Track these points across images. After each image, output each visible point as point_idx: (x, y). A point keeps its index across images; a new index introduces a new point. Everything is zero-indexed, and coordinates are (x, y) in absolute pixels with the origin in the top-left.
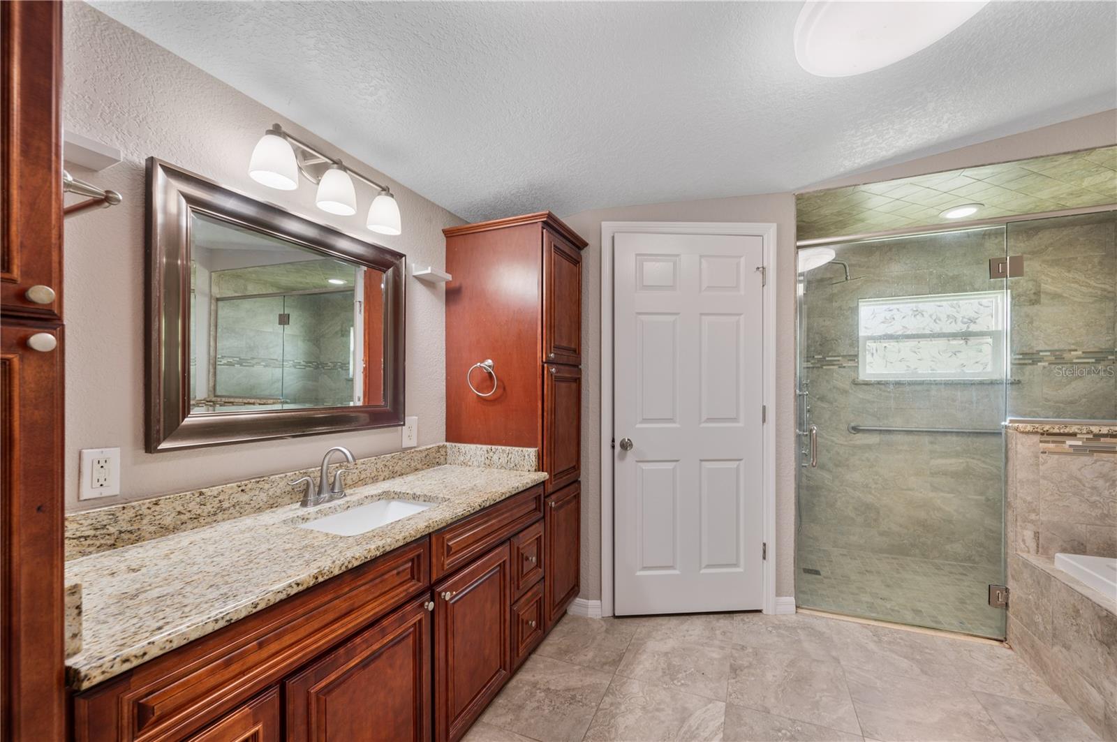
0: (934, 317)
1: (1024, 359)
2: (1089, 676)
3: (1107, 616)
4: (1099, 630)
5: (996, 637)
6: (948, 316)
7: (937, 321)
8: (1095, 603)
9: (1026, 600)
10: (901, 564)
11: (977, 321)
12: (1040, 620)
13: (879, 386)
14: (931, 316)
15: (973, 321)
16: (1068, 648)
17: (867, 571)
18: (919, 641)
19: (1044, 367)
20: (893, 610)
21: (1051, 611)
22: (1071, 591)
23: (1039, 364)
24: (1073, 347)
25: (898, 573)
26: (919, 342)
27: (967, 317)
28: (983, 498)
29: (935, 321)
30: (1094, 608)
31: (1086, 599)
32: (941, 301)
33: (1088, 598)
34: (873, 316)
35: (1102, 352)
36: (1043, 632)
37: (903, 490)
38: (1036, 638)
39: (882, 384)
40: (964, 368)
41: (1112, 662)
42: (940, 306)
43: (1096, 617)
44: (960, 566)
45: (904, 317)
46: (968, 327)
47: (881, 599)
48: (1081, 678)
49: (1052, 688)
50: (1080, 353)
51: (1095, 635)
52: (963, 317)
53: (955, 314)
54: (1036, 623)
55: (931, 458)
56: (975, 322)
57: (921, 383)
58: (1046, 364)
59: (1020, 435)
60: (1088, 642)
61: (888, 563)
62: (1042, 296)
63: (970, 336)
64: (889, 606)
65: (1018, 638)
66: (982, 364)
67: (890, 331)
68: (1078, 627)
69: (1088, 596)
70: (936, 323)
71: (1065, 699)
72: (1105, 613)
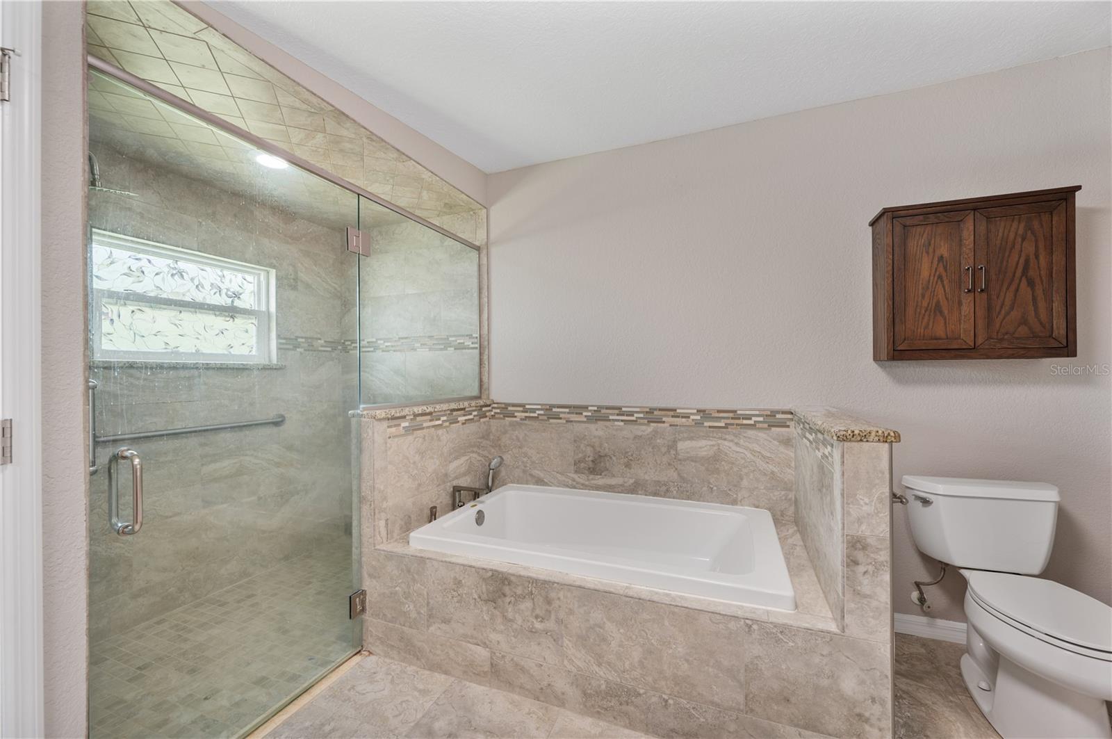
0: (196, 282)
1: (286, 344)
2: (472, 637)
3: (492, 576)
4: (484, 590)
5: (354, 653)
6: (212, 284)
7: (201, 289)
8: (478, 568)
9: (391, 593)
10: (177, 625)
11: (241, 296)
12: (412, 607)
13: (132, 371)
14: (192, 280)
15: (237, 295)
16: (446, 621)
17: (139, 668)
18: (307, 724)
19: (301, 353)
20: (237, 704)
21: (425, 593)
22: (450, 565)
23: (298, 350)
24: (319, 336)
25: (186, 640)
26: (181, 312)
27: (232, 290)
28: (254, 498)
29: (197, 286)
30: (478, 573)
31: (466, 568)
32: (206, 264)
33: (471, 566)
34: (109, 260)
35: (334, 342)
36: (415, 619)
37: (167, 517)
38: (405, 629)
39: (137, 368)
40: (231, 350)
41: (498, 613)
42: (203, 270)
43: (481, 580)
44: (239, 587)
45: (157, 274)
46: (232, 302)
47: (206, 699)
48: (464, 643)
49: (430, 670)
50: (323, 342)
51: (480, 597)
52: (228, 290)
53: (220, 284)
54: (405, 612)
55: (203, 465)
56: (239, 297)
57: (184, 367)
58: (301, 350)
59: (376, 423)
60: (472, 607)
61: (157, 634)
62: (299, 283)
63: (237, 313)
64: (225, 703)
65: (380, 639)
66: (248, 346)
67: (139, 289)
68: (459, 598)
69: (470, 564)
70: (199, 290)
71: (446, 673)
72: (490, 573)
